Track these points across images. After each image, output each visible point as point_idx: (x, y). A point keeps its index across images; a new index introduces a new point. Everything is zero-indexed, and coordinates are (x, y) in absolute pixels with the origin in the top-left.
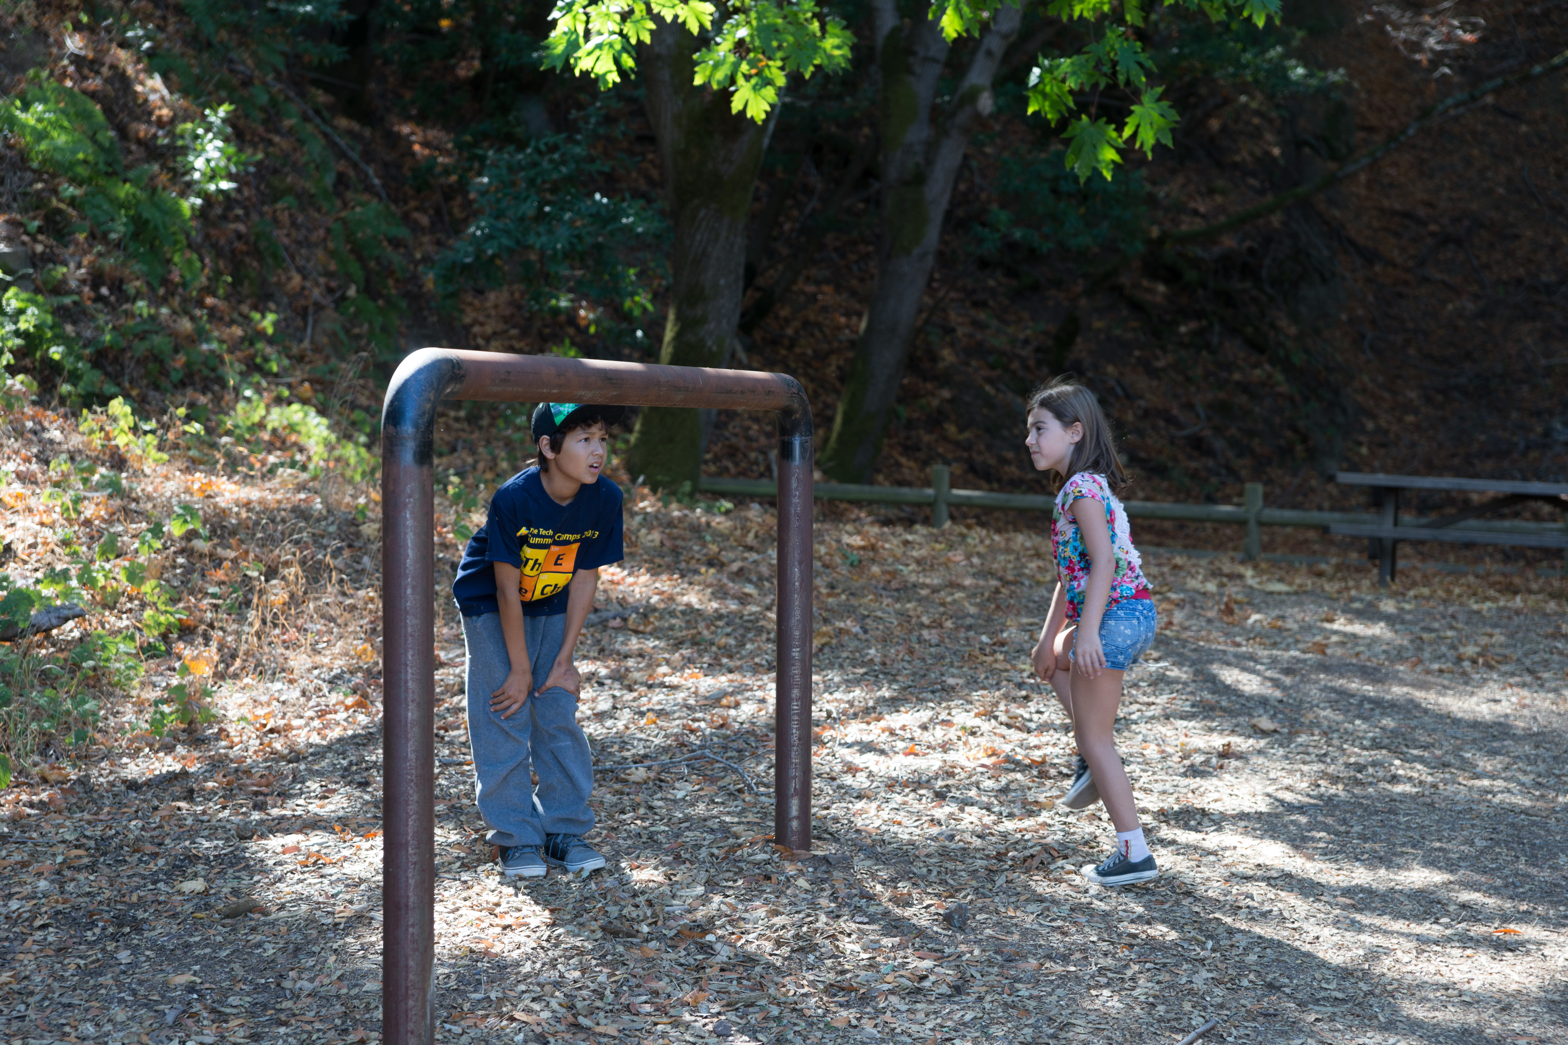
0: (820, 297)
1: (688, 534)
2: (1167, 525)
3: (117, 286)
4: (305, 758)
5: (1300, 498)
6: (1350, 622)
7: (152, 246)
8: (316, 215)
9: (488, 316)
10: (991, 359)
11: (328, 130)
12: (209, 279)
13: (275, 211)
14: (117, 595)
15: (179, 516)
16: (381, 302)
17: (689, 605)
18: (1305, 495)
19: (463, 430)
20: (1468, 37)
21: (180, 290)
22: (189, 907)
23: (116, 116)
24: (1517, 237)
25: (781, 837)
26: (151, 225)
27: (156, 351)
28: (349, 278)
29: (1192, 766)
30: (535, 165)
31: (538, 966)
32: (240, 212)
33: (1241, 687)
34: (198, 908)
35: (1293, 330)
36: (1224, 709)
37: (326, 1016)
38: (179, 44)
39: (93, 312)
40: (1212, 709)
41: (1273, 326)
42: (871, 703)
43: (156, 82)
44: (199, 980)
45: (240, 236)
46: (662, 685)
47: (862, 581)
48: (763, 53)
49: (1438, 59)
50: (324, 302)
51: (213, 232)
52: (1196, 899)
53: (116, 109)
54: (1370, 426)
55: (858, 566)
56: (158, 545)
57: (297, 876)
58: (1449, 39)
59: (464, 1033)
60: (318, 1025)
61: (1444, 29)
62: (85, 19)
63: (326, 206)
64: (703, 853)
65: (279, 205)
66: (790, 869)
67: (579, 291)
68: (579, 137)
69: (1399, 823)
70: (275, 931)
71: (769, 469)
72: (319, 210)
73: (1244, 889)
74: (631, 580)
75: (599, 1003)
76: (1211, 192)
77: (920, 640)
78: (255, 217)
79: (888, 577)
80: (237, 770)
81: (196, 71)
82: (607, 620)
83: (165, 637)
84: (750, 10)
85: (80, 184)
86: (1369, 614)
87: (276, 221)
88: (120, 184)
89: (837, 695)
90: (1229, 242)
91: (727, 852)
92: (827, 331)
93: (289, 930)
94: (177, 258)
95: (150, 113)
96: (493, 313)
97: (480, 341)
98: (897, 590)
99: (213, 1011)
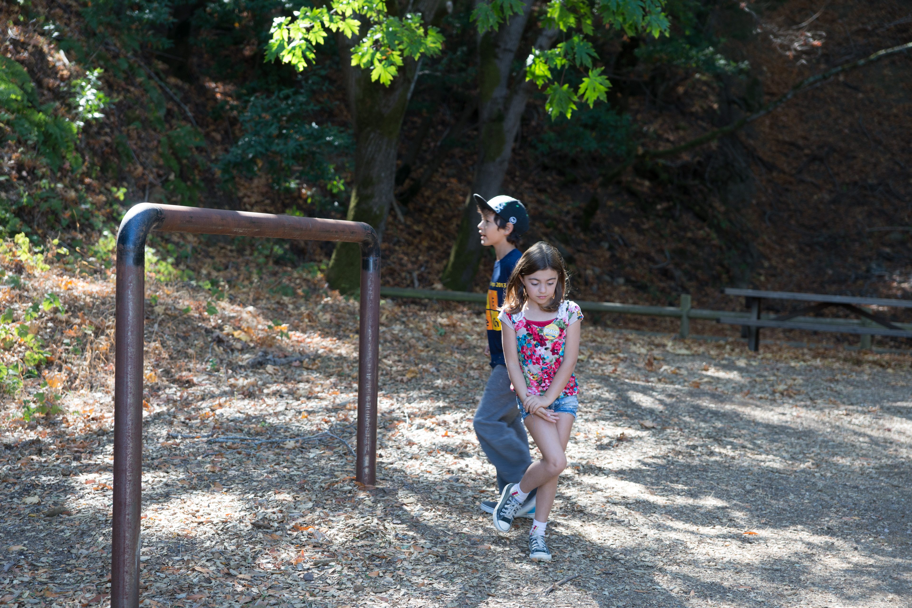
0: (448, 185)
1: (348, 316)
2: (644, 319)
3: (32, 171)
4: (107, 433)
5: (723, 305)
6: (718, 370)
7: (54, 149)
8: (153, 133)
9: (253, 192)
10: (547, 222)
11: (163, 84)
12: (88, 168)
13: (128, 130)
14: (12, 344)
15: (47, 299)
16: (189, 183)
17: (340, 355)
18: (727, 303)
19: (234, 257)
20: (817, 43)
21: (70, 174)
22: (27, 511)
23: (36, 74)
24: (854, 158)
25: (359, 478)
26: (54, 137)
27: (53, 208)
28: (171, 169)
29: (601, 445)
30: (276, 106)
31: (214, 543)
32: (108, 130)
33: (641, 404)
34: (33, 511)
35: (722, 209)
36: (627, 416)
37: (93, 568)
38: (77, 34)
39: (17, 185)
40: (621, 415)
41: (711, 206)
42: (431, 409)
43: (62, 54)
44: (26, 549)
45: (107, 144)
46: (317, 397)
47: (445, 344)
48: (389, 47)
49: (799, 55)
50: (155, 182)
51: (91, 141)
52: (585, 514)
53: (36, 70)
54: (766, 264)
55: (444, 336)
56: (36, 315)
57: (91, 496)
58: (806, 44)
59: (166, 577)
60: (87, 573)
61: (802, 38)
62: (22, 19)
63: (159, 127)
64: (317, 486)
65: (131, 127)
66: (362, 495)
67: (301, 177)
68: (302, 91)
69: (707, 476)
70: (72, 524)
71: (412, 282)
72: (155, 130)
73: (613, 509)
74: (309, 340)
75: (244, 563)
76: (677, 128)
77: (468, 376)
78: (116, 133)
79: (460, 342)
80: (68, 439)
81: (85, 49)
82: (291, 362)
83: (38, 367)
84: (383, 22)
85: (13, 113)
86: (730, 367)
87: (129, 136)
88: (36, 113)
89: (413, 405)
90: (686, 157)
91: (329, 485)
92: (452, 204)
93: (80, 523)
94: (69, 156)
95: (57, 73)
96: (256, 190)
97: (248, 206)
98: (465, 349)
99: (32, 565)
